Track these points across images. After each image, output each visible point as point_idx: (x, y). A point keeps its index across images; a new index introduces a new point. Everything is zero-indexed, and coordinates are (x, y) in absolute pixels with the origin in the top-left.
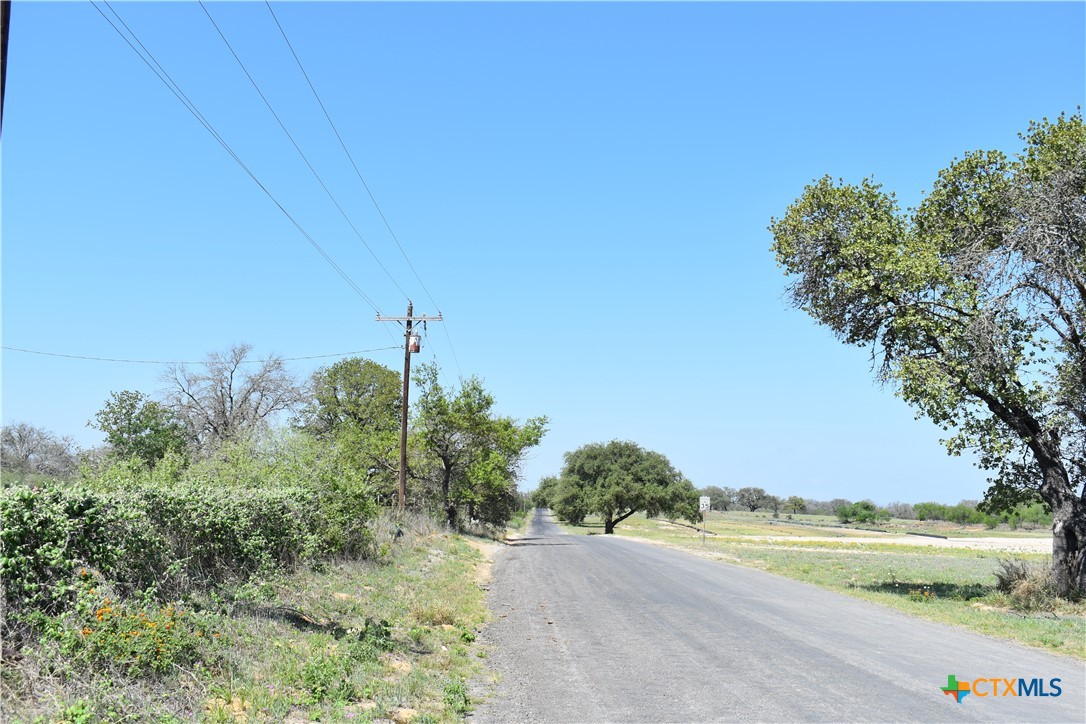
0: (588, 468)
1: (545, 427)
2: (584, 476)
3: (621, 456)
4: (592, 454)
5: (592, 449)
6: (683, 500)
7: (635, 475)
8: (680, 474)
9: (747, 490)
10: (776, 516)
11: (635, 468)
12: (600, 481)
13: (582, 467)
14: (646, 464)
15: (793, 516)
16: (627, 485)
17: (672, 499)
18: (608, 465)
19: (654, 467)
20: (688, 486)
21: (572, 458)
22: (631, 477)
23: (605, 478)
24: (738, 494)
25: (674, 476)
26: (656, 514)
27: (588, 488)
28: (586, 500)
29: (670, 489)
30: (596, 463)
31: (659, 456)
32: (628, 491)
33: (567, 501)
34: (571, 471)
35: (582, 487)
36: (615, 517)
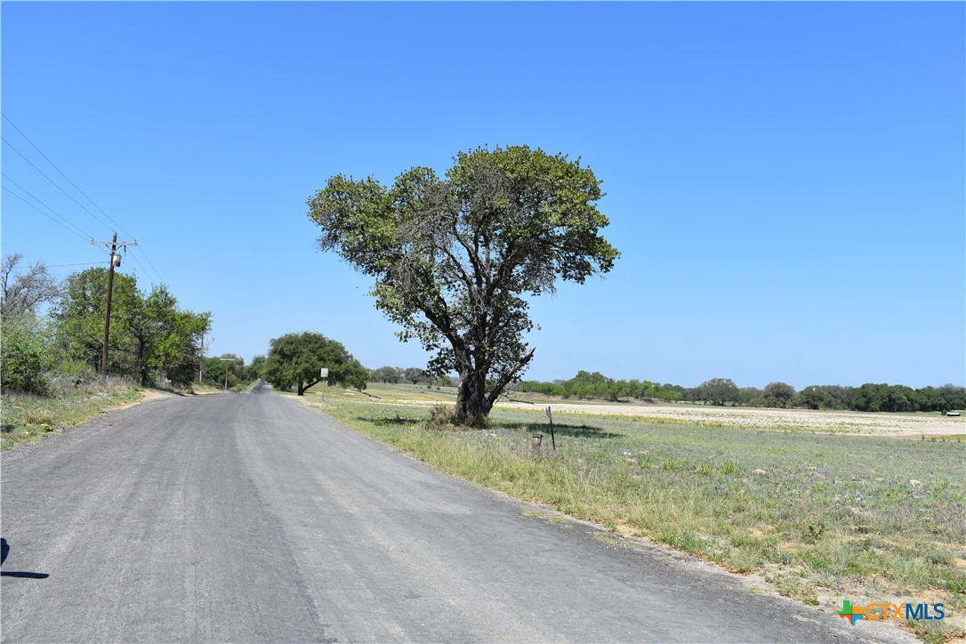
0: (287, 350)
1: (210, 319)
2: (284, 356)
3: (310, 343)
4: (290, 340)
5: (290, 337)
6: (352, 374)
7: (319, 356)
8: (351, 356)
9: (411, 370)
10: (429, 387)
11: (321, 351)
12: (295, 359)
13: (282, 349)
14: (328, 349)
15: (441, 388)
16: (313, 363)
17: (344, 373)
18: (301, 348)
19: (332, 351)
20: (357, 365)
21: (275, 343)
22: (316, 357)
23: (299, 357)
24: (405, 372)
25: (347, 357)
26: (335, 383)
27: (286, 365)
28: (284, 373)
29: (343, 366)
30: (292, 347)
31: (337, 343)
32: (314, 367)
33: (271, 373)
34: (274, 352)
35: (281, 363)
36: (305, 384)
